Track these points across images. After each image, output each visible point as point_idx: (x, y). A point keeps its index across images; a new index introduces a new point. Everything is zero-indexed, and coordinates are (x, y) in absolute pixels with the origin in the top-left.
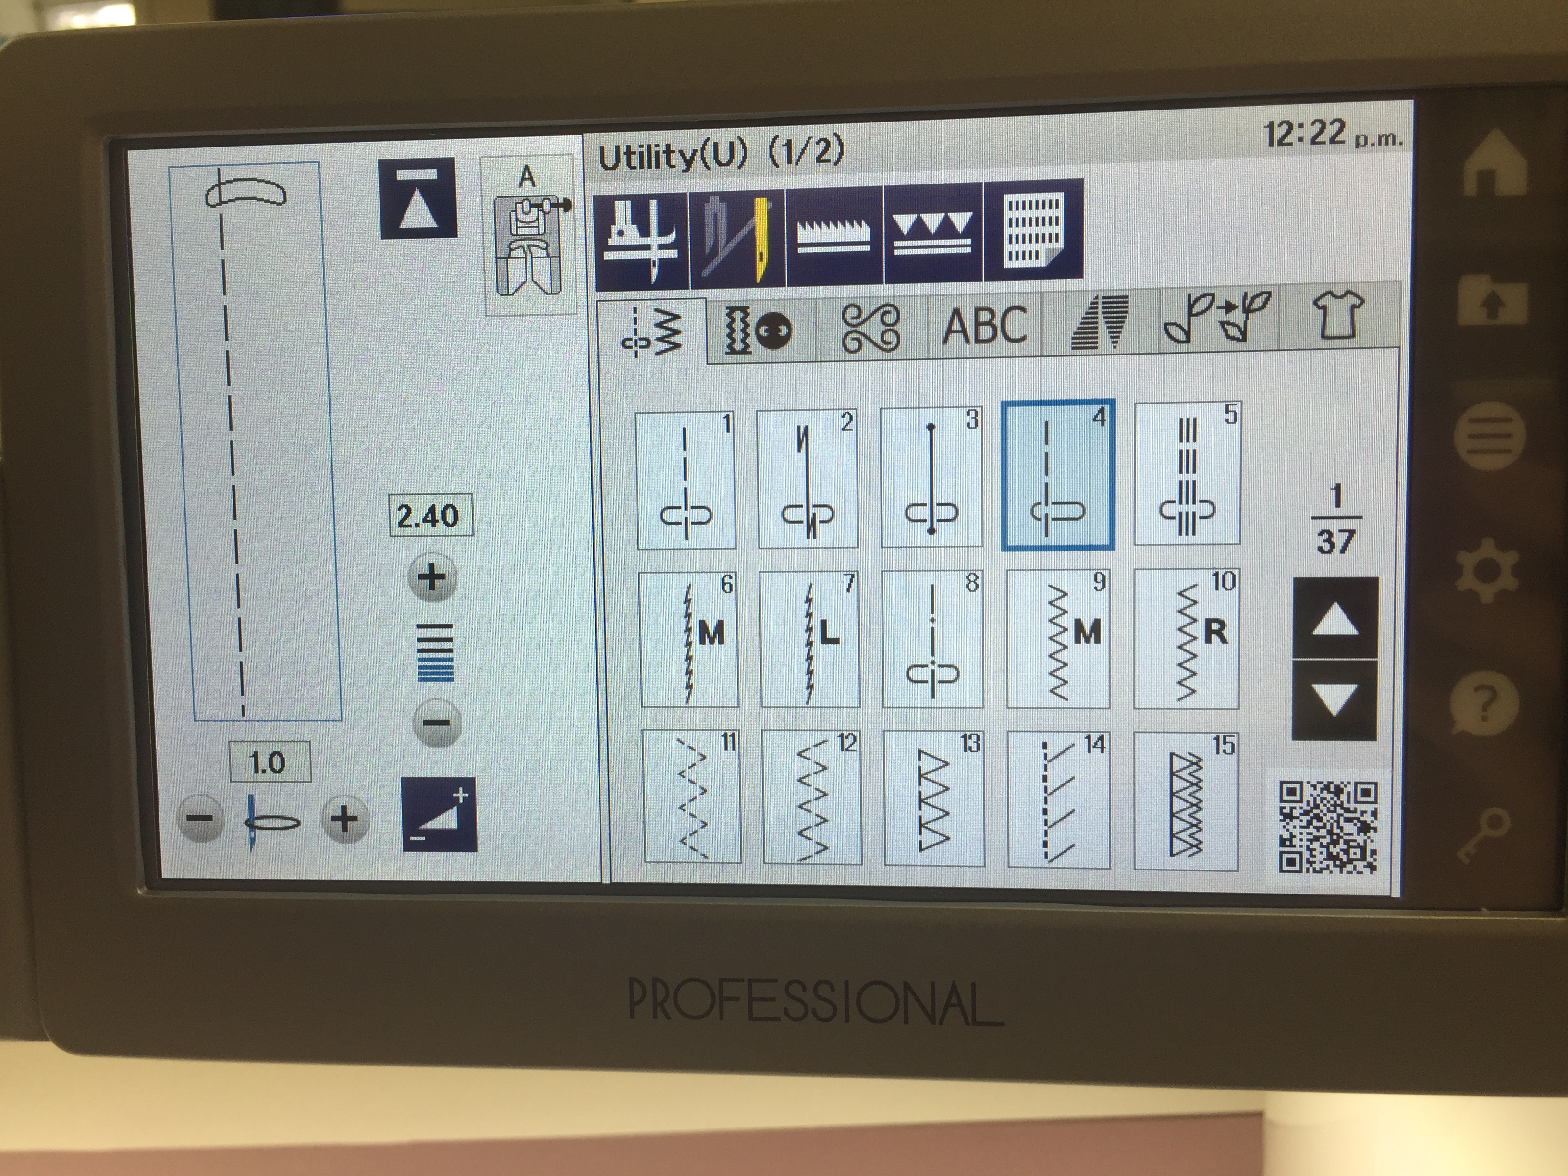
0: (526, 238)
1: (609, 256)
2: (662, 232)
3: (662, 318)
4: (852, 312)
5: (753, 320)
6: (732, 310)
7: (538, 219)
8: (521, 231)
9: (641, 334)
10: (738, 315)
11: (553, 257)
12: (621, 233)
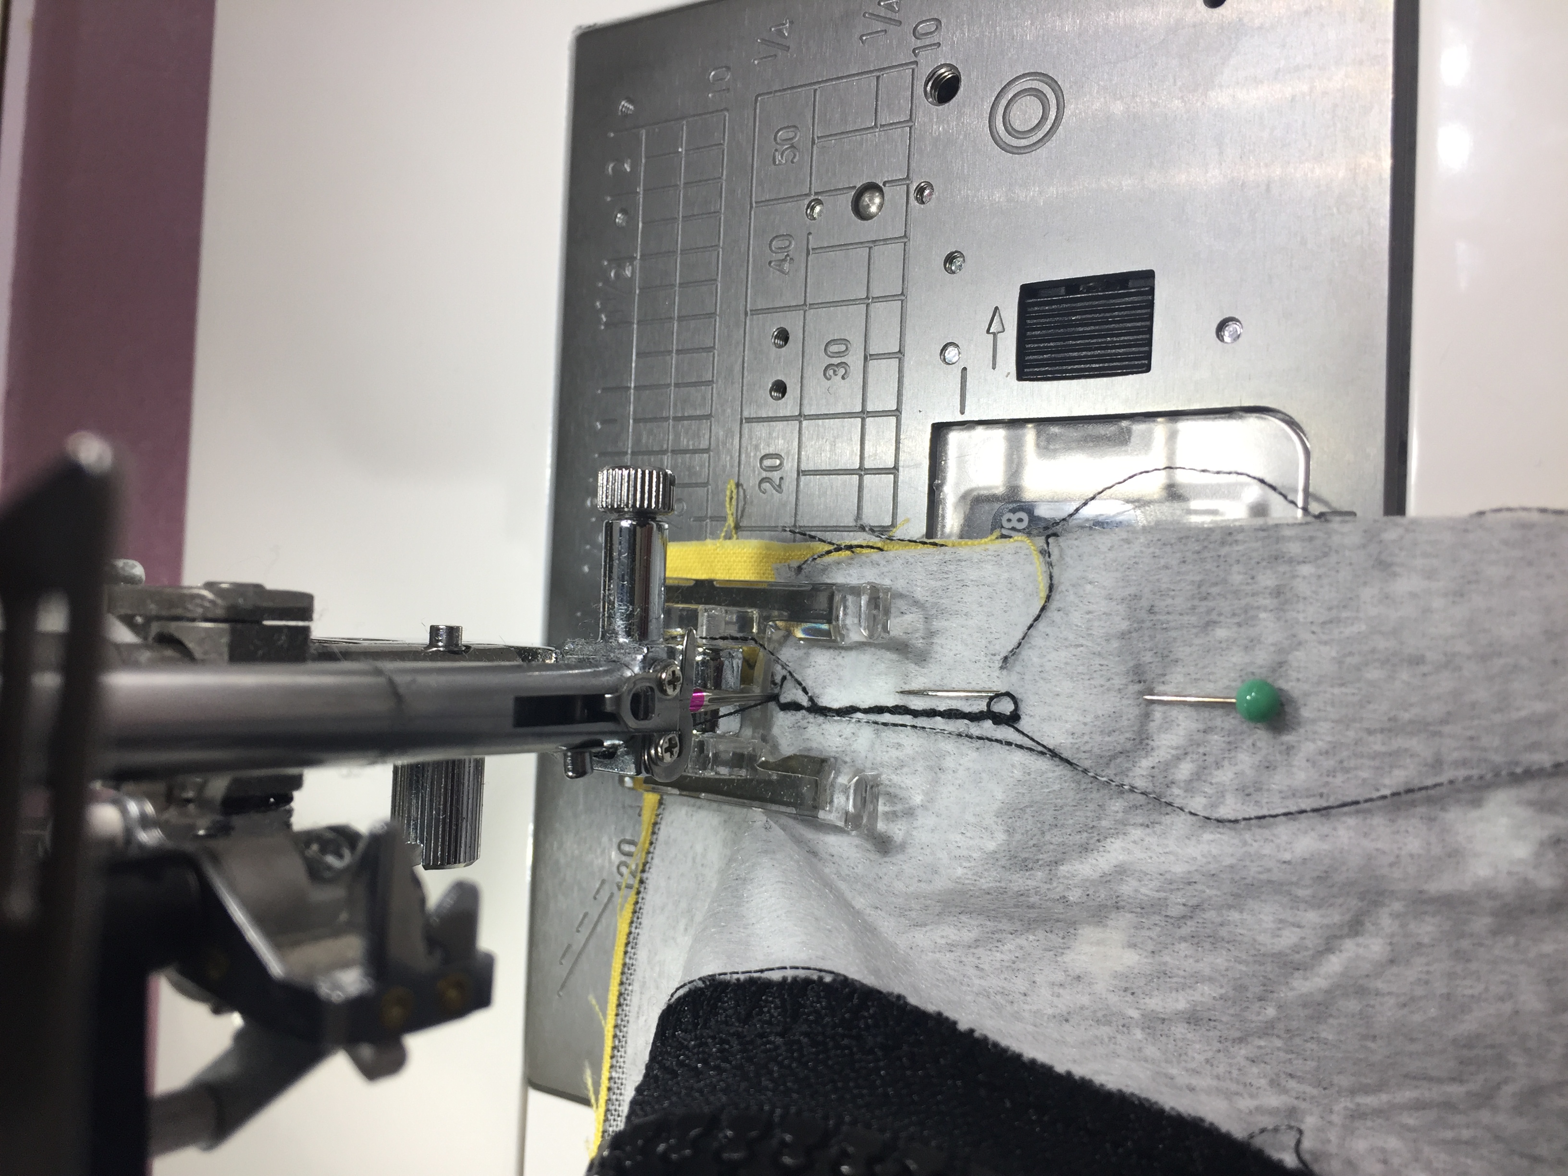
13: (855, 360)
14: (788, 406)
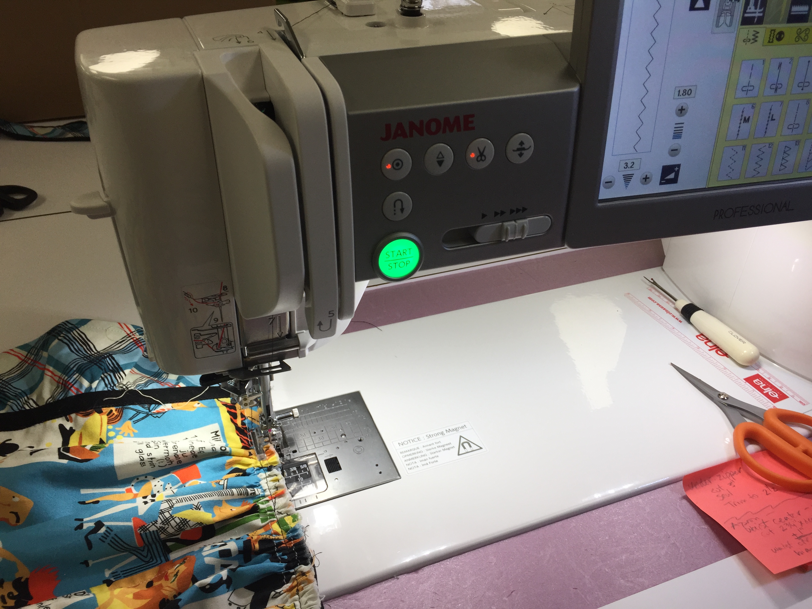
0: (727, 10)
1: (746, 15)
2: (760, 8)
3: (754, 33)
4: (799, 31)
5: (776, 33)
6: (772, 30)
7: (730, 5)
8: (725, 8)
9: (748, 38)
10: (773, 32)
11: (732, 16)
12: (750, 9)
13: (321, 440)
14: (313, 434)
